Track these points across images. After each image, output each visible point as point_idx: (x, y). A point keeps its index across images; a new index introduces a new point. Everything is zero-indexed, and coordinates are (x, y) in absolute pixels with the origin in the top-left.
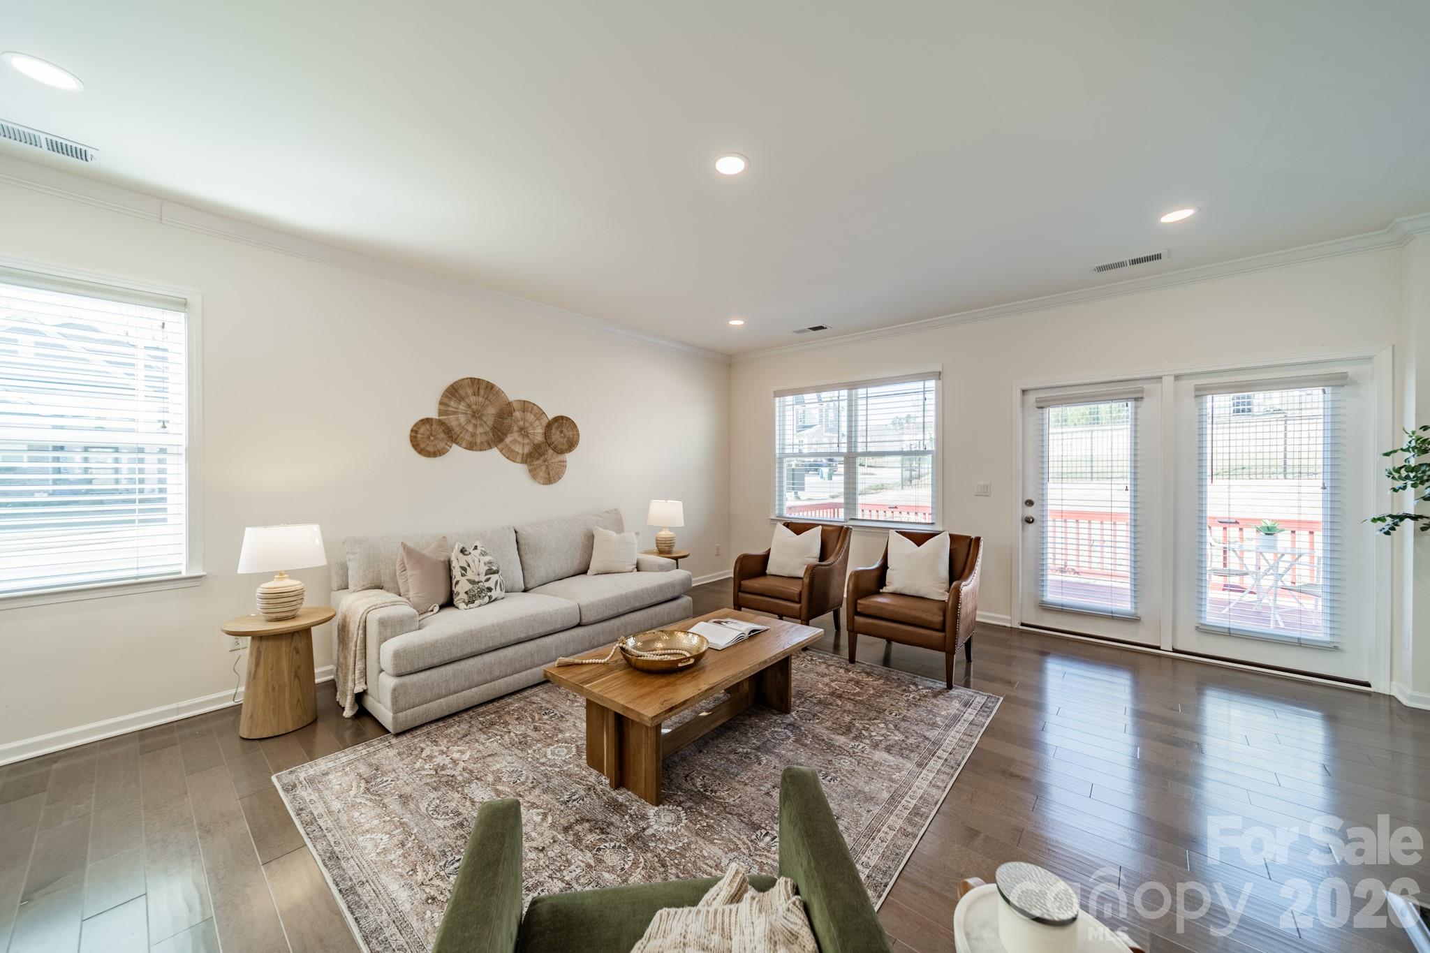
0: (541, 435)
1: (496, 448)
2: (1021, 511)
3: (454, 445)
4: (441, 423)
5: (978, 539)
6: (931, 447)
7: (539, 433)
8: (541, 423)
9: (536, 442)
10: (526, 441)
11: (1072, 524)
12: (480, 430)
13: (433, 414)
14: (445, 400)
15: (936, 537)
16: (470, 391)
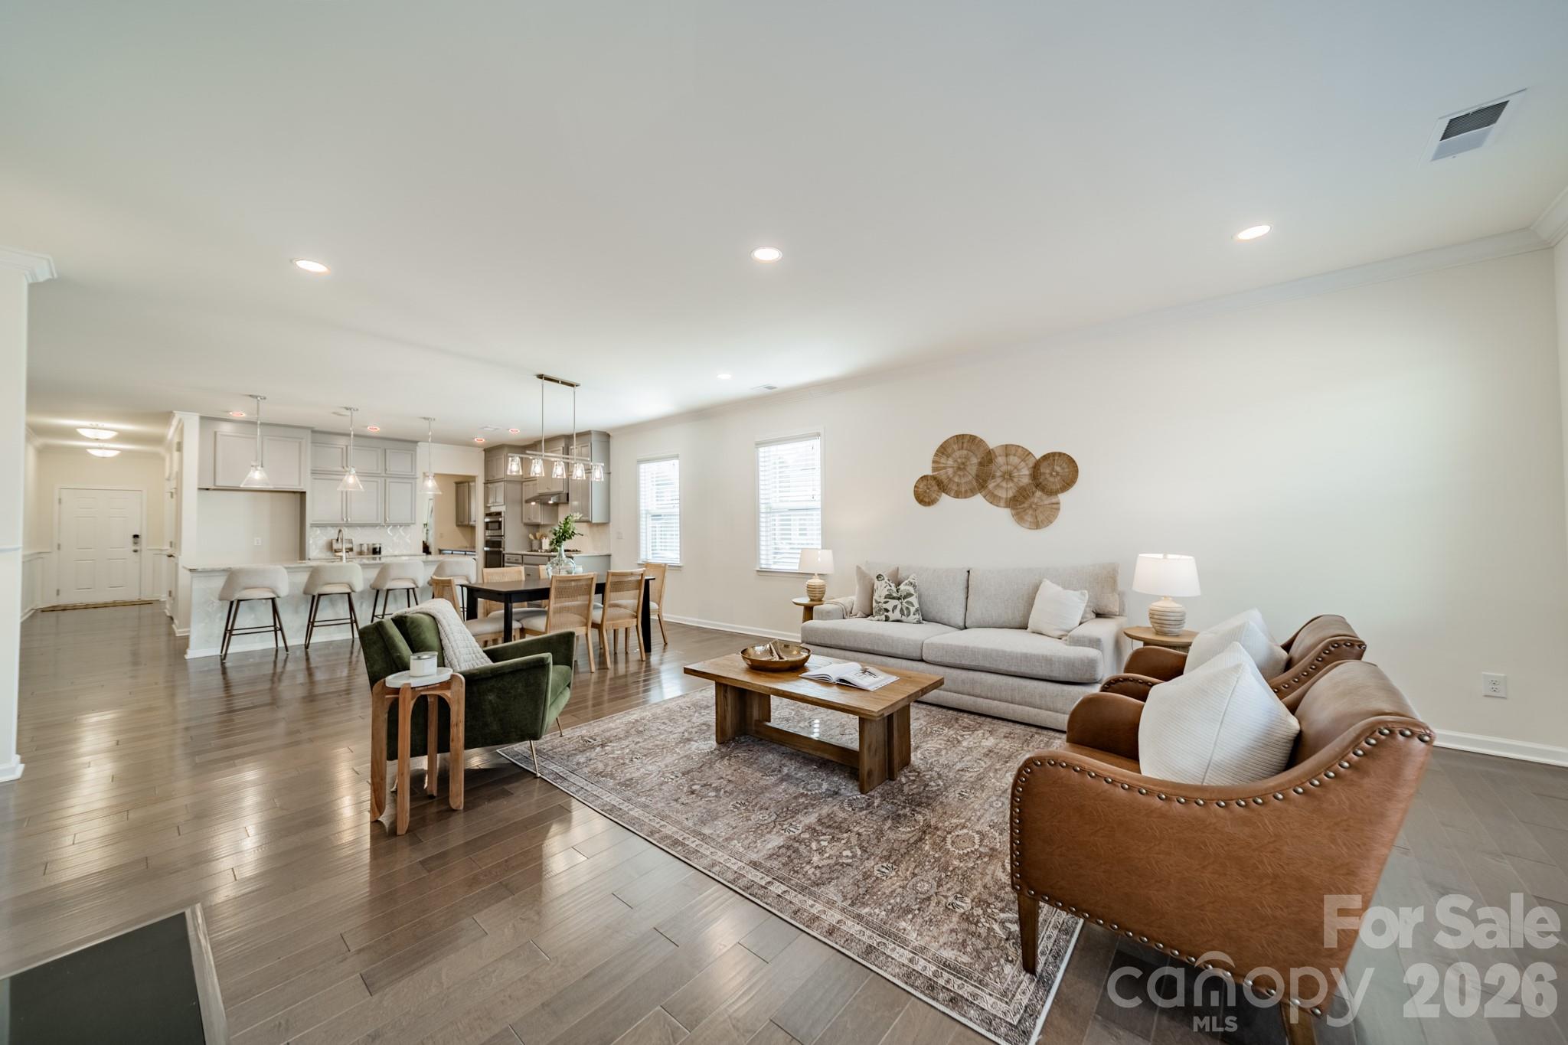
0: (1027, 477)
1: (979, 494)
3: (943, 494)
4: (934, 478)
7: (1025, 475)
8: (1027, 464)
9: (1021, 484)
10: (1011, 484)
12: (963, 480)
14: (937, 459)
16: (955, 447)
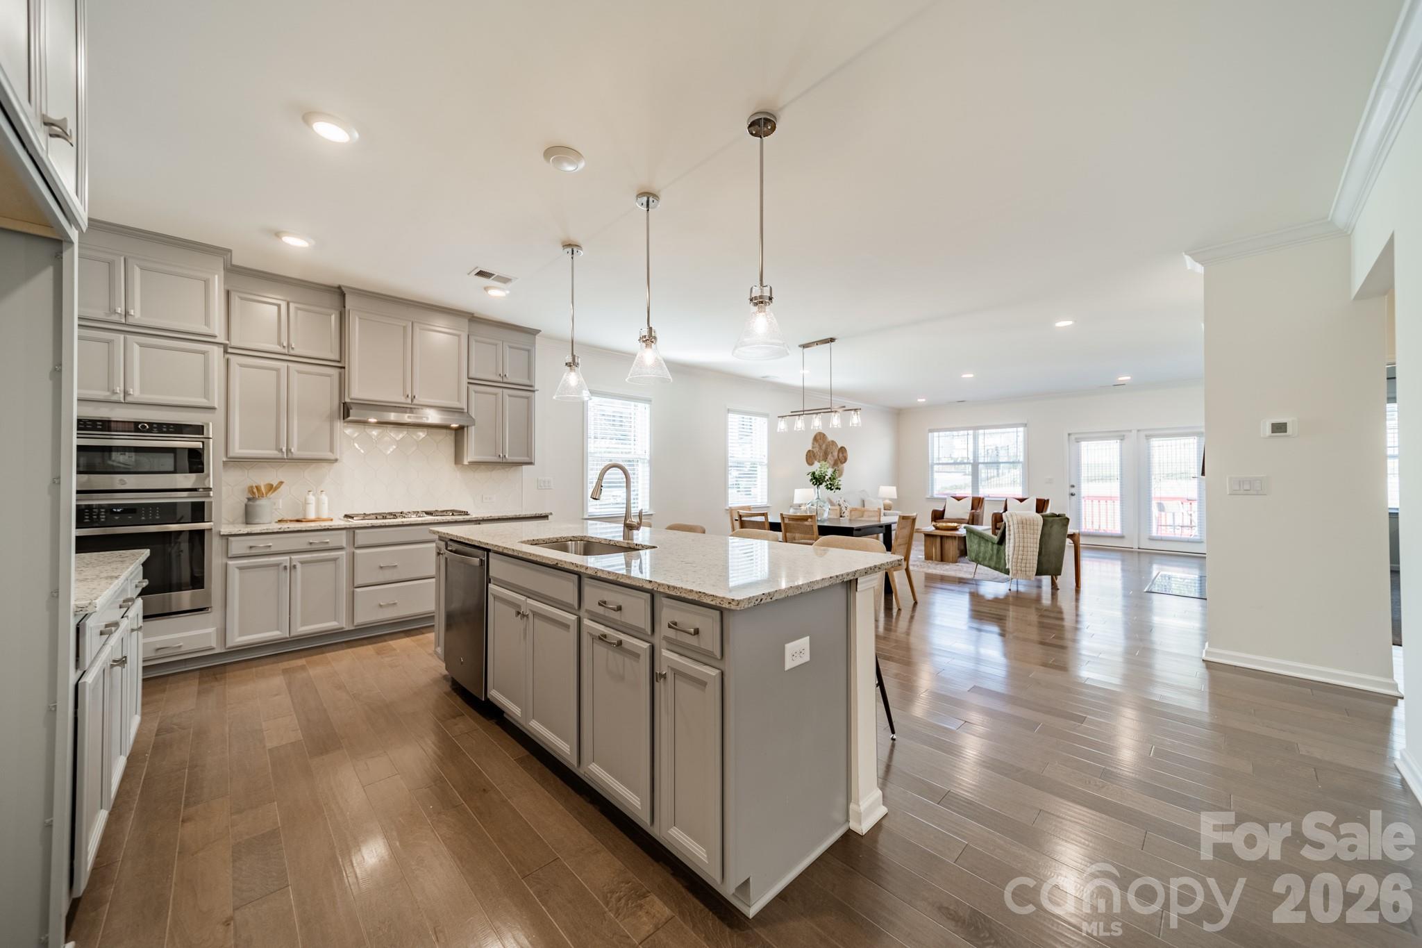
2: (1068, 490)
5: (1048, 500)
6: (1021, 459)
11: (1096, 502)
13: (811, 449)
15: (1026, 501)
16: (819, 438)
